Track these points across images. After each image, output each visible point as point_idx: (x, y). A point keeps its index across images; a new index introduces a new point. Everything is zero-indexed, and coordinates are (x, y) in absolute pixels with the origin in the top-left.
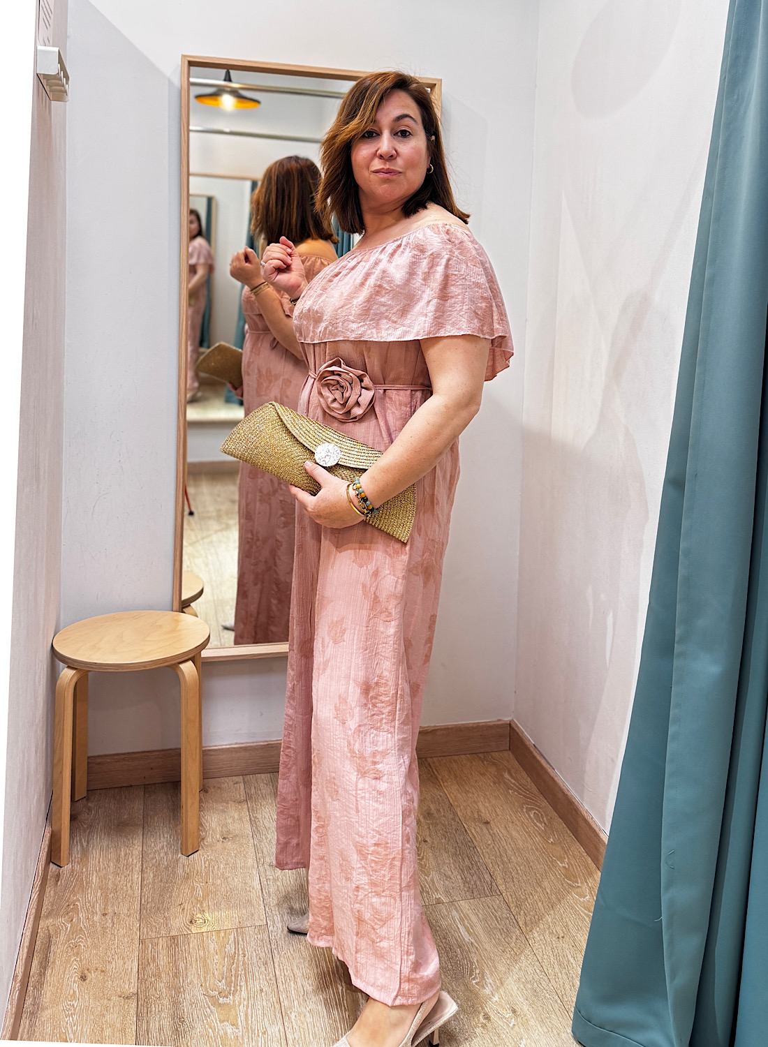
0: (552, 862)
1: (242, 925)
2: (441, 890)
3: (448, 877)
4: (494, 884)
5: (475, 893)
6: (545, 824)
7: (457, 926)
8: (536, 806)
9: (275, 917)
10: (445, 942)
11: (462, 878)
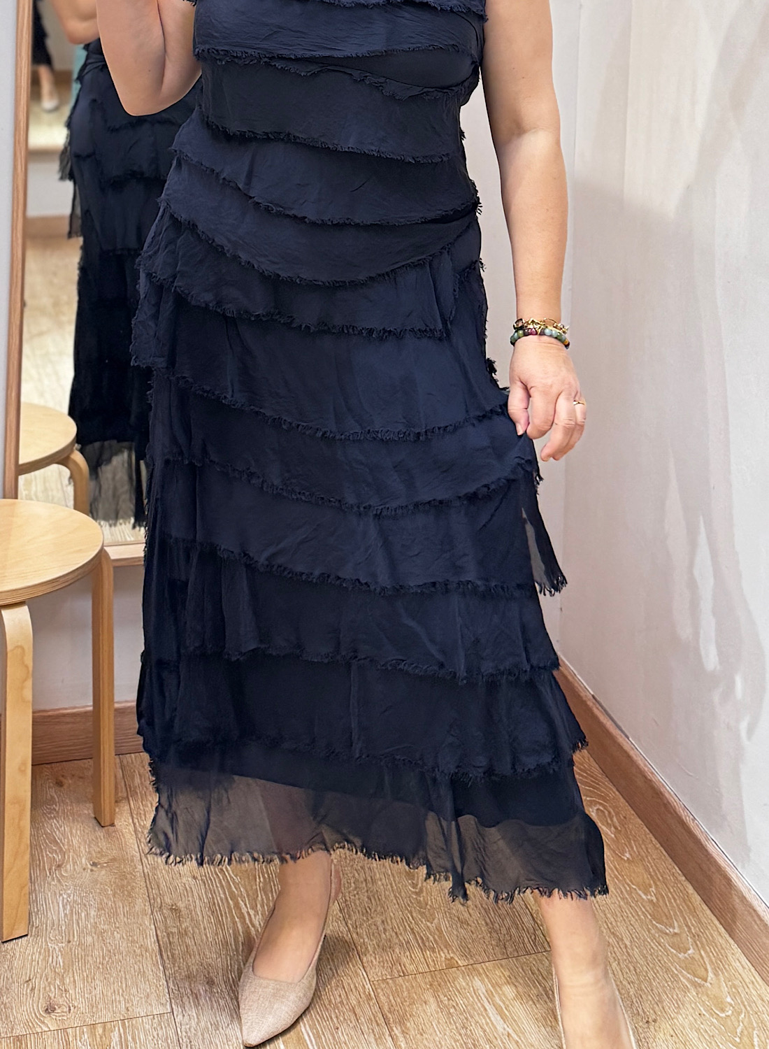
0: (630, 893)
1: (131, 1014)
2: (455, 944)
3: (464, 923)
4: (538, 932)
5: (510, 950)
6: (616, 828)
7: (483, 1006)
8: (600, 797)
9: (186, 998)
10: (466, 1035)
11: (487, 924)
